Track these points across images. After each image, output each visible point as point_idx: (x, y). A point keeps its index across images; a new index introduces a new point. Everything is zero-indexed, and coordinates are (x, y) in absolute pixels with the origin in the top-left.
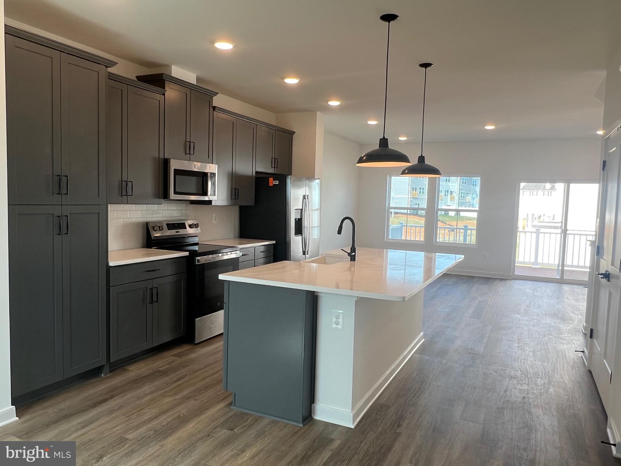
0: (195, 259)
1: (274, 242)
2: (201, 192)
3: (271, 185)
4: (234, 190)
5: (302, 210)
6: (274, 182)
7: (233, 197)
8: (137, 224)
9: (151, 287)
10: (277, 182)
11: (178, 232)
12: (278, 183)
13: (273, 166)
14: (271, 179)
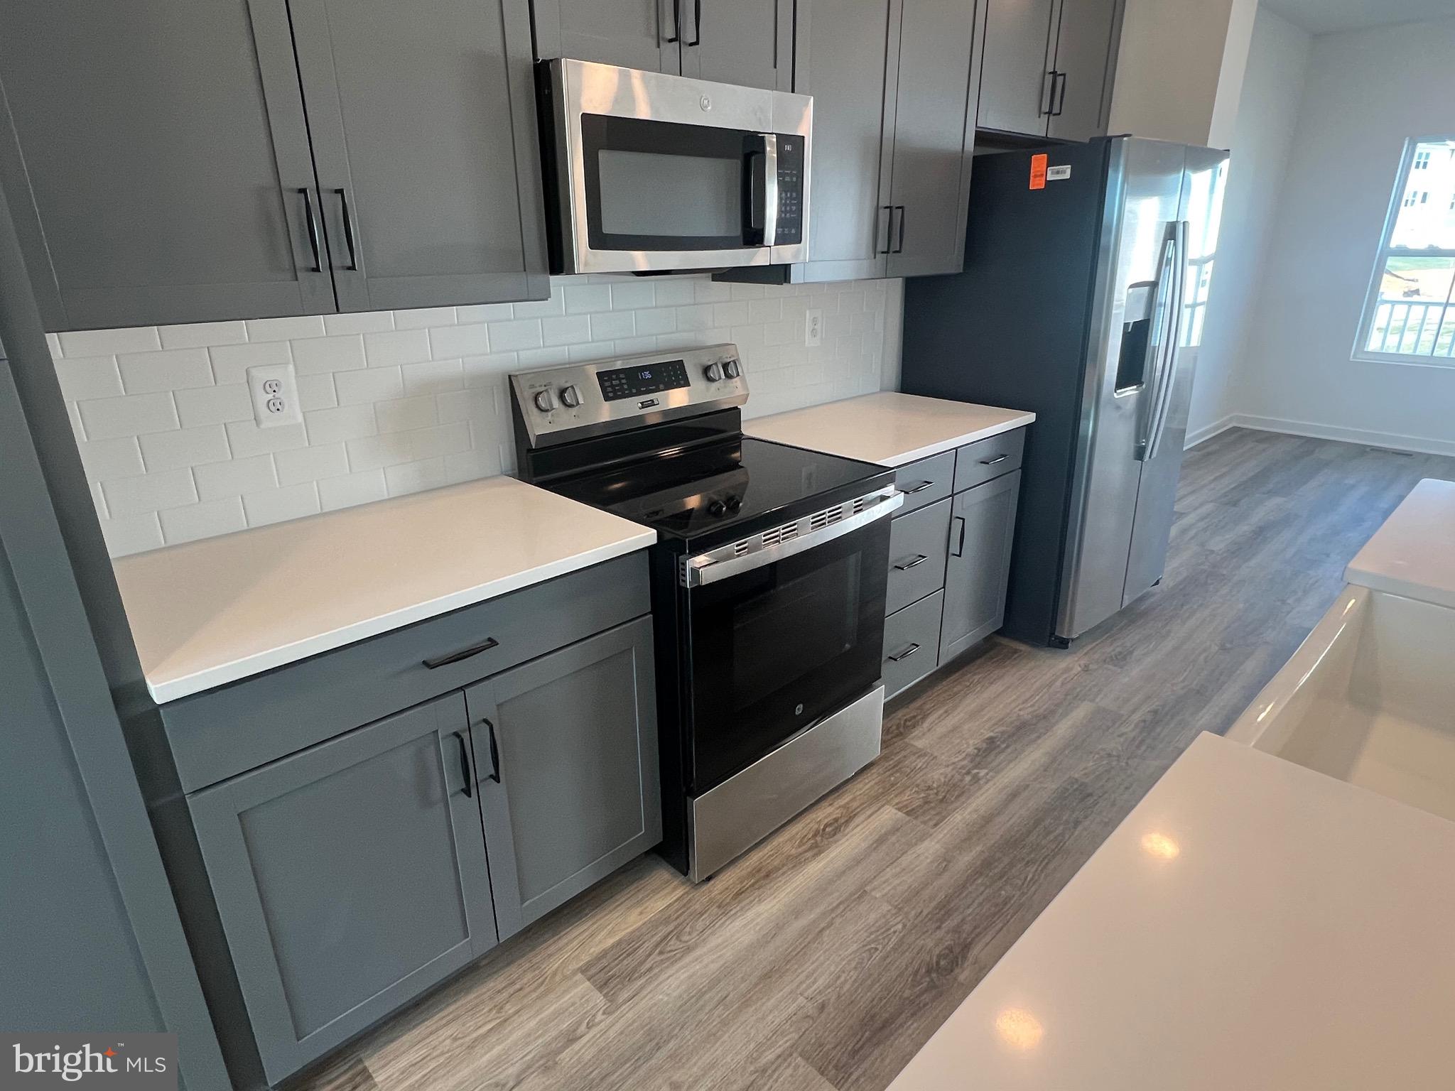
0: (684, 564)
1: (1030, 418)
2: (737, 231)
3: (1036, 184)
4: (884, 215)
5: (1154, 285)
6: (1049, 172)
7: (882, 246)
8: (474, 384)
9: (460, 724)
10: (1064, 172)
11: (652, 403)
12: (1067, 176)
13: (1046, 108)
14: (1038, 161)
